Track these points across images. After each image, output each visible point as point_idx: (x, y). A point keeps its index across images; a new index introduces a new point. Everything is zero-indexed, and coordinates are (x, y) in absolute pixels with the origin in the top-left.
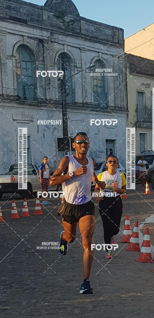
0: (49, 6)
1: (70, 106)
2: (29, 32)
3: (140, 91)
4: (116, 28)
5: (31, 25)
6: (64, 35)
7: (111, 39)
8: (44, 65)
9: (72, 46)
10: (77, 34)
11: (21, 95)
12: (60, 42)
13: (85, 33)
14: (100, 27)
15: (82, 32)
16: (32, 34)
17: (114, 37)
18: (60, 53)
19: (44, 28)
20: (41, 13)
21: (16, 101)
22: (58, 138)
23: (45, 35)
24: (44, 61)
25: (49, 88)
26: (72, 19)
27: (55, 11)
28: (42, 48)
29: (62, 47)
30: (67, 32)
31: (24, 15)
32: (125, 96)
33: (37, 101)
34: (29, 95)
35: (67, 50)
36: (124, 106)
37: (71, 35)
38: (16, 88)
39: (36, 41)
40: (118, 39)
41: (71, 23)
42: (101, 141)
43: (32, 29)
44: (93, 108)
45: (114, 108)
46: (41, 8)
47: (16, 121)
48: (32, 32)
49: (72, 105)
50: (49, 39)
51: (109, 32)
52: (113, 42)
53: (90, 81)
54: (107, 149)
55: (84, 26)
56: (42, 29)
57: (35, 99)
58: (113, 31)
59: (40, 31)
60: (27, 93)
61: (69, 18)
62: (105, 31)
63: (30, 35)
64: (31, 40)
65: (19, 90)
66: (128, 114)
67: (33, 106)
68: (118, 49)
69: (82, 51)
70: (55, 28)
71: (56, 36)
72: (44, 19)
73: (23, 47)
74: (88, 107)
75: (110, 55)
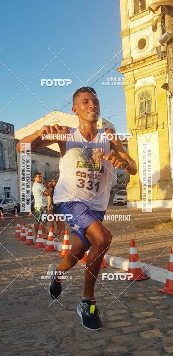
4: (9, 124)
17: (8, 129)
32: (15, 162)
36: (15, 168)
40: (11, 130)
45: (9, 169)
51: (5, 126)
52: (8, 132)
54: (5, 193)
62: (2, 126)
66: (17, 173)
68: (10, 136)
75: (6, 139)
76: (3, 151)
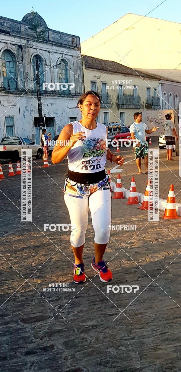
0: (25, 21)
1: (43, 94)
2: (11, 40)
3: (93, 81)
4: (75, 36)
5: (13, 35)
6: (37, 42)
7: (71, 44)
8: (23, 64)
9: (43, 50)
10: (46, 41)
11: (6, 87)
12: (34, 47)
13: (52, 40)
14: (63, 35)
15: (50, 40)
16: (13, 42)
17: (73, 43)
18: (34, 55)
19: (23, 37)
20: (19, 26)
21: (3, 91)
22: (34, 118)
23: (23, 42)
24: (23, 61)
25: (27, 81)
26: (42, 30)
27: (30, 25)
28: (21, 52)
29: (35, 50)
30: (39, 39)
31: (7, 28)
32: (82, 85)
33: (18, 91)
34: (13, 86)
35: (39, 53)
36: (82, 92)
37: (42, 42)
38: (2, 81)
39: (16, 47)
40: (76, 44)
41: (41, 33)
42: (66, 119)
43: (13, 38)
44: (60, 94)
45: (75, 94)
46: (20, 23)
47: (3, 106)
48: (13, 40)
49: (44, 93)
50: (26, 45)
51: (70, 39)
52: (73, 47)
53: (56, 75)
55: (51, 35)
56: (20, 38)
57: (17, 89)
58: (73, 38)
59: (19, 39)
60: (11, 85)
61: (40, 30)
62: (66, 39)
63: (12, 43)
64: (13, 45)
65: (5, 83)
67: (15, 94)
68: (76, 51)
69: (50, 53)
70: (30, 37)
71: (31, 43)
72: (22, 30)
73: (7, 51)
74: (56, 94)
75: (71, 55)
76: (68, 72)
